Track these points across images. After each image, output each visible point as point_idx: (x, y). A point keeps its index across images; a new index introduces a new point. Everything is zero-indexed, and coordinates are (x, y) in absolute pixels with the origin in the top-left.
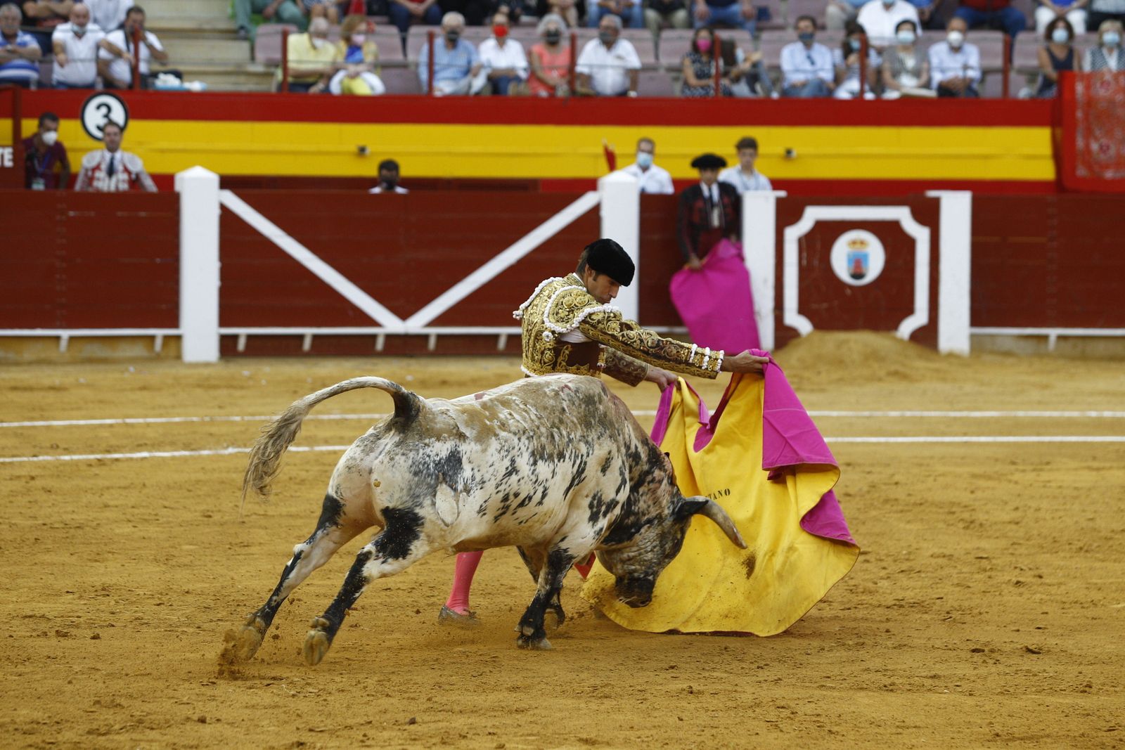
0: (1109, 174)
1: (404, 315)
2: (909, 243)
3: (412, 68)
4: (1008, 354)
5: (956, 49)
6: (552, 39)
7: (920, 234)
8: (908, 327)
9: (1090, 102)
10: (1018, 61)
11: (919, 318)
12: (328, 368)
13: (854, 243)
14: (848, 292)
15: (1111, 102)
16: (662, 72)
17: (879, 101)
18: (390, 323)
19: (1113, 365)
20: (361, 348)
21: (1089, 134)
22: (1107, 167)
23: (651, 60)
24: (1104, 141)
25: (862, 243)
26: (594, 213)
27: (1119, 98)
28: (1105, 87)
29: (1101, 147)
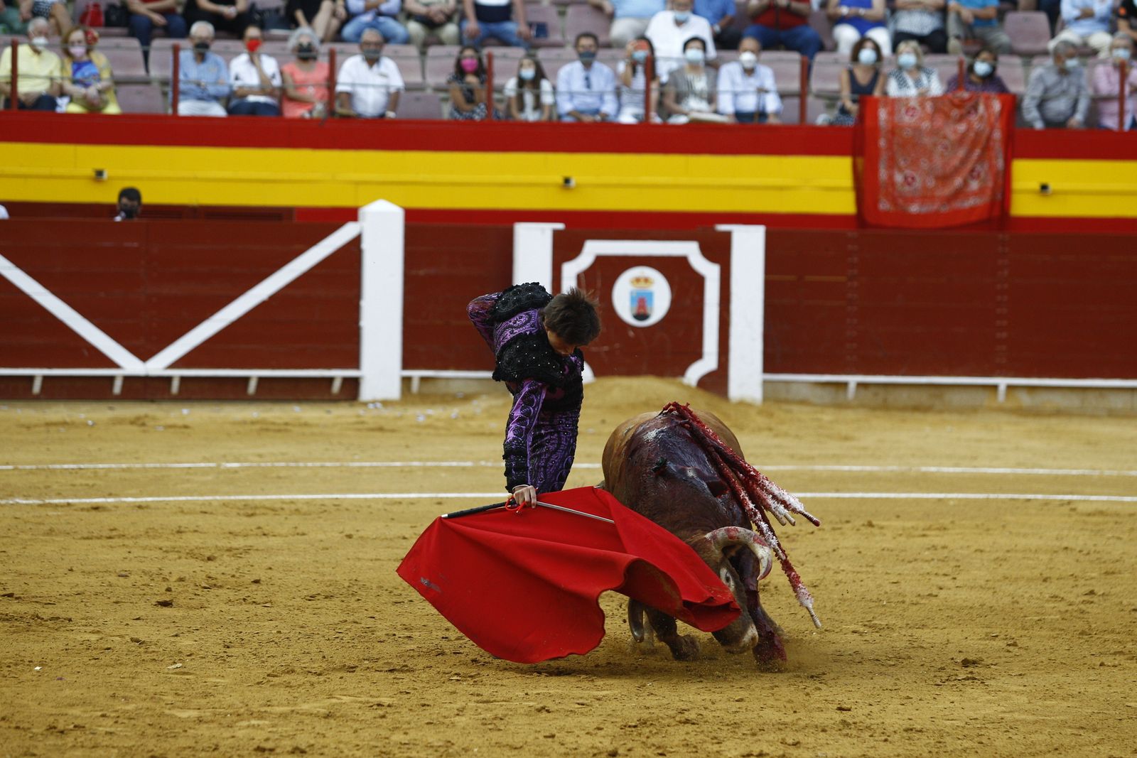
0: (914, 209)
1: (144, 355)
2: (699, 281)
3: (156, 85)
4: (803, 402)
5: (749, 72)
6: (306, 54)
7: (710, 272)
8: (695, 372)
9: (894, 130)
10: (815, 85)
11: (708, 363)
12: (59, 412)
13: (638, 280)
14: (631, 334)
15: (917, 129)
16: (429, 92)
17: (665, 126)
18: (129, 364)
19: (918, 416)
20: (98, 390)
21: (892, 164)
22: (911, 200)
23: (416, 78)
24: (908, 172)
25: (646, 280)
26: (355, 246)
27: (926, 125)
28: (910, 113)
29: (906, 178)
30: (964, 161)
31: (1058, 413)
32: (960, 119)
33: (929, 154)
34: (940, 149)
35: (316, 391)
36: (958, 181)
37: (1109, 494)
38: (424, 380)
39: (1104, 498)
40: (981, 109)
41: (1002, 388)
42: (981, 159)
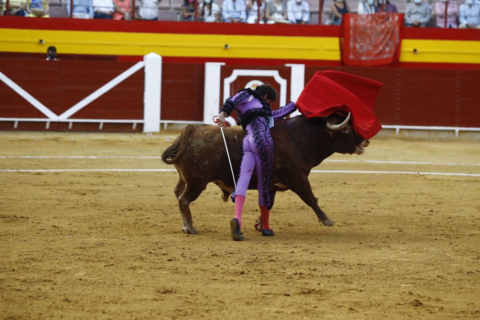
0: (364, 58)
1: (58, 113)
2: (278, 86)
3: (64, 6)
5: (299, 4)
7: (283, 83)
9: (356, 27)
10: (325, 9)
13: (254, 86)
15: (365, 27)
16: (172, 10)
17: (265, 25)
18: (52, 117)
20: (40, 127)
21: (355, 41)
22: (362, 55)
23: (167, 5)
24: (362, 44)
26: (142, 70)
27: (369, 25)
28: (363, 21)
29: (360, 46)
30: (383, 40)
31: (420, 140)
32: (382, 23)
33: (370, 36)
34: (374, 35)
35: (126, 128)
36: (381, 48)
37: (439, 172)
38: (169, 124)
39: (437, 173)
40: (391, 19)
41: (398, 130)
42: (390, 39)
